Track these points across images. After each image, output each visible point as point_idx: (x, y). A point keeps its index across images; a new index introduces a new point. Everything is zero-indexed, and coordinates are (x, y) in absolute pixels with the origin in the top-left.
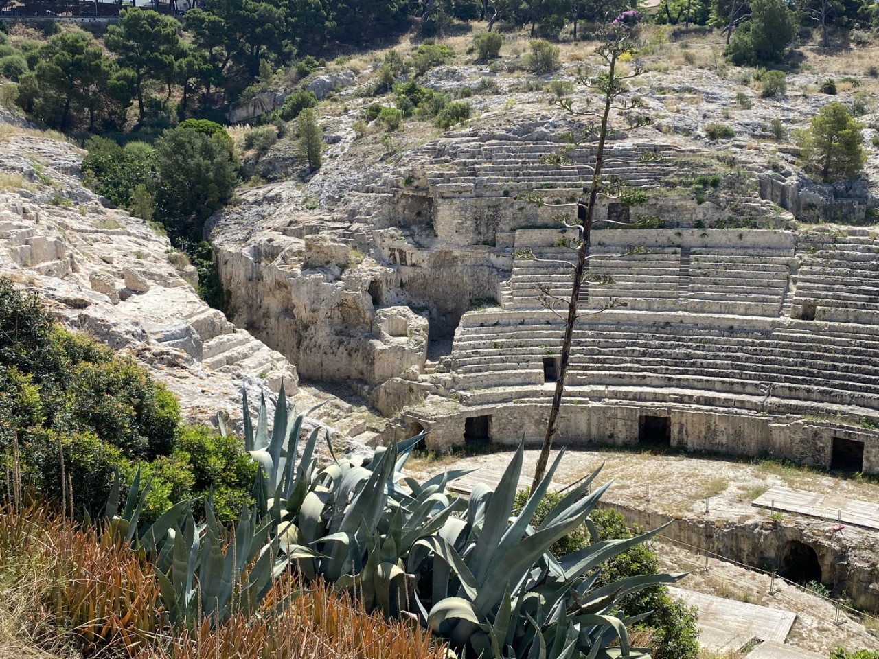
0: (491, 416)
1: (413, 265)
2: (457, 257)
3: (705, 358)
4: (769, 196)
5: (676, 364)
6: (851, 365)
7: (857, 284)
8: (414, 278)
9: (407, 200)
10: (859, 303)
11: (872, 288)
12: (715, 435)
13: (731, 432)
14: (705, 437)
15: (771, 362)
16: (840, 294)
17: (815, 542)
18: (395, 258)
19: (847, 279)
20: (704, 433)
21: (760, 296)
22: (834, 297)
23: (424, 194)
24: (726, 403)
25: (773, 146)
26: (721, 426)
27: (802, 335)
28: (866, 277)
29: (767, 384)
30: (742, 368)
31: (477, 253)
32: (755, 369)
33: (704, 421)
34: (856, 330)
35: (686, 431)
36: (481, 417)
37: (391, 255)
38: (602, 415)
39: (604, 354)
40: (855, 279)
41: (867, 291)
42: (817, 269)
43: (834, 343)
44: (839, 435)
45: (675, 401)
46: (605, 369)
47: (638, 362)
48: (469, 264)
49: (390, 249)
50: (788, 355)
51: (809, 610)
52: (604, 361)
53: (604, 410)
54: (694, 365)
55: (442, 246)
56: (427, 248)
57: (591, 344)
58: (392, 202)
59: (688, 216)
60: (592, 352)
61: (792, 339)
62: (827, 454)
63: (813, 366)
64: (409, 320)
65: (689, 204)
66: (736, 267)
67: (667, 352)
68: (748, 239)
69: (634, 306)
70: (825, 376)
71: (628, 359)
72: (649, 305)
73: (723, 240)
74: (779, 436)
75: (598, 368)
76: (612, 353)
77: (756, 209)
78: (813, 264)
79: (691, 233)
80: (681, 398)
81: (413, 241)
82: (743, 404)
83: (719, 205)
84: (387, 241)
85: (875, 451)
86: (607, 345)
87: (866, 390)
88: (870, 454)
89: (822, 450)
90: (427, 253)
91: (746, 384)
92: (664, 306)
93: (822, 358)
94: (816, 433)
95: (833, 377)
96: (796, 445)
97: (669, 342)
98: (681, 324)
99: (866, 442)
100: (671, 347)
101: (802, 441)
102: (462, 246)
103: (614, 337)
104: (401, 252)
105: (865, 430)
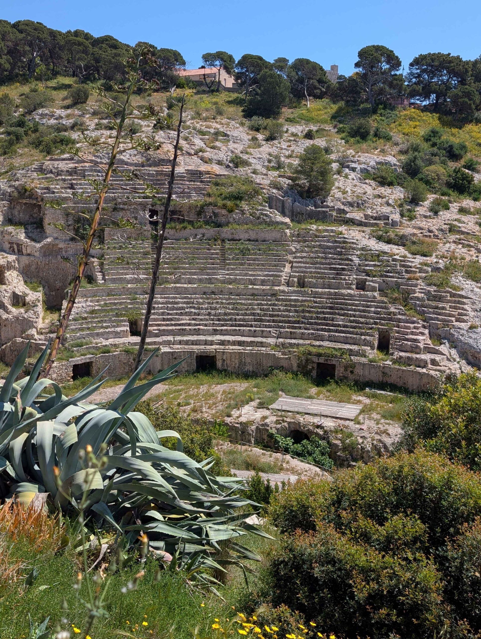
0: (92, 362)
1: (29, 255)
2: (62, 249)
3: (238, 315)
4: (274, 207)
5: (219, 320)
6: (327, 316)
7: (329, 264)
8: (29, 264)
9: (21, 206)
10: (331, 276)
11: (338, 266)
12: (245, 365)
13: (255, 363)
14: (239, 367)
15: (278, 316)
16: (319, 270)
17: (308, 430)
18: (14, 249)
19: (324, 261)
20: (237, 365)
21: (271, 273)
22: (315, 272)
23: (35, 202)
24: (251, 344)
25: (276, 173)
26: (248, 360)
27: (297, 298)
28: (335, 259)
29: (276, 331)
30: (261, 320)
31: (77, 245)
32: (269, 321)
33: (237, 357)
34: (330, 294)
35: (227, 364)
36: (85, 363)
37: (11, 247)
38: (171, 357)
39: (171, 314)
40: (328, 261)
41: (335, 268)
42: (305, 254)
43: (316, 302)
44: (321, 361)
45: (219, 344)
46: (172, 325)
47: (194, 319)
48: (71, 253)
49: (9, 243)
50: (289, 311)
52: (171, 320)
53: (172, 353)
54: (231, 320)
55: (49, 240)
56: (39, 242)
57: (162, 308)
58: (10, 208)
59: (223, 220)
60: (163, 314)
61: (290, 300)
62: (314, 373)
63: (304, 317)
64: (27, 295)
65: (224, 212)
66: (255, 254)
67: (213, 312)
68: (262, 236)
69: (190, 282)
70: (311, 324)
71: (187, 318)
72: (200, 281)
73: (246, 236)
74: (285, 364)
75: (167, 325)
76: (176, 314)
77: (266, 215)
78: (302, 251)
79: (226, 232)
80: (222, 343)
81: (28, 237)
82: (262, 344)
83: (243, 212)
84: (7, 237)
85: (342, 370)
86: (173, 309)
87: (336, 331)
88: (339, 372)
89: (311, 371)
90: (38, 245)
91: (263, 331)
92: (210, 281)
93: (309, 312)
94: (307, 360)
95: (316, 324)
96: (295, 368)
97: (214, 305)
98: (221, 292)
99: (337, 364)
100: (215, 309)
101: (298, 366)
102: (65, 241)
103: (177, 303)
104: (18, 245)
105: (336, 356)
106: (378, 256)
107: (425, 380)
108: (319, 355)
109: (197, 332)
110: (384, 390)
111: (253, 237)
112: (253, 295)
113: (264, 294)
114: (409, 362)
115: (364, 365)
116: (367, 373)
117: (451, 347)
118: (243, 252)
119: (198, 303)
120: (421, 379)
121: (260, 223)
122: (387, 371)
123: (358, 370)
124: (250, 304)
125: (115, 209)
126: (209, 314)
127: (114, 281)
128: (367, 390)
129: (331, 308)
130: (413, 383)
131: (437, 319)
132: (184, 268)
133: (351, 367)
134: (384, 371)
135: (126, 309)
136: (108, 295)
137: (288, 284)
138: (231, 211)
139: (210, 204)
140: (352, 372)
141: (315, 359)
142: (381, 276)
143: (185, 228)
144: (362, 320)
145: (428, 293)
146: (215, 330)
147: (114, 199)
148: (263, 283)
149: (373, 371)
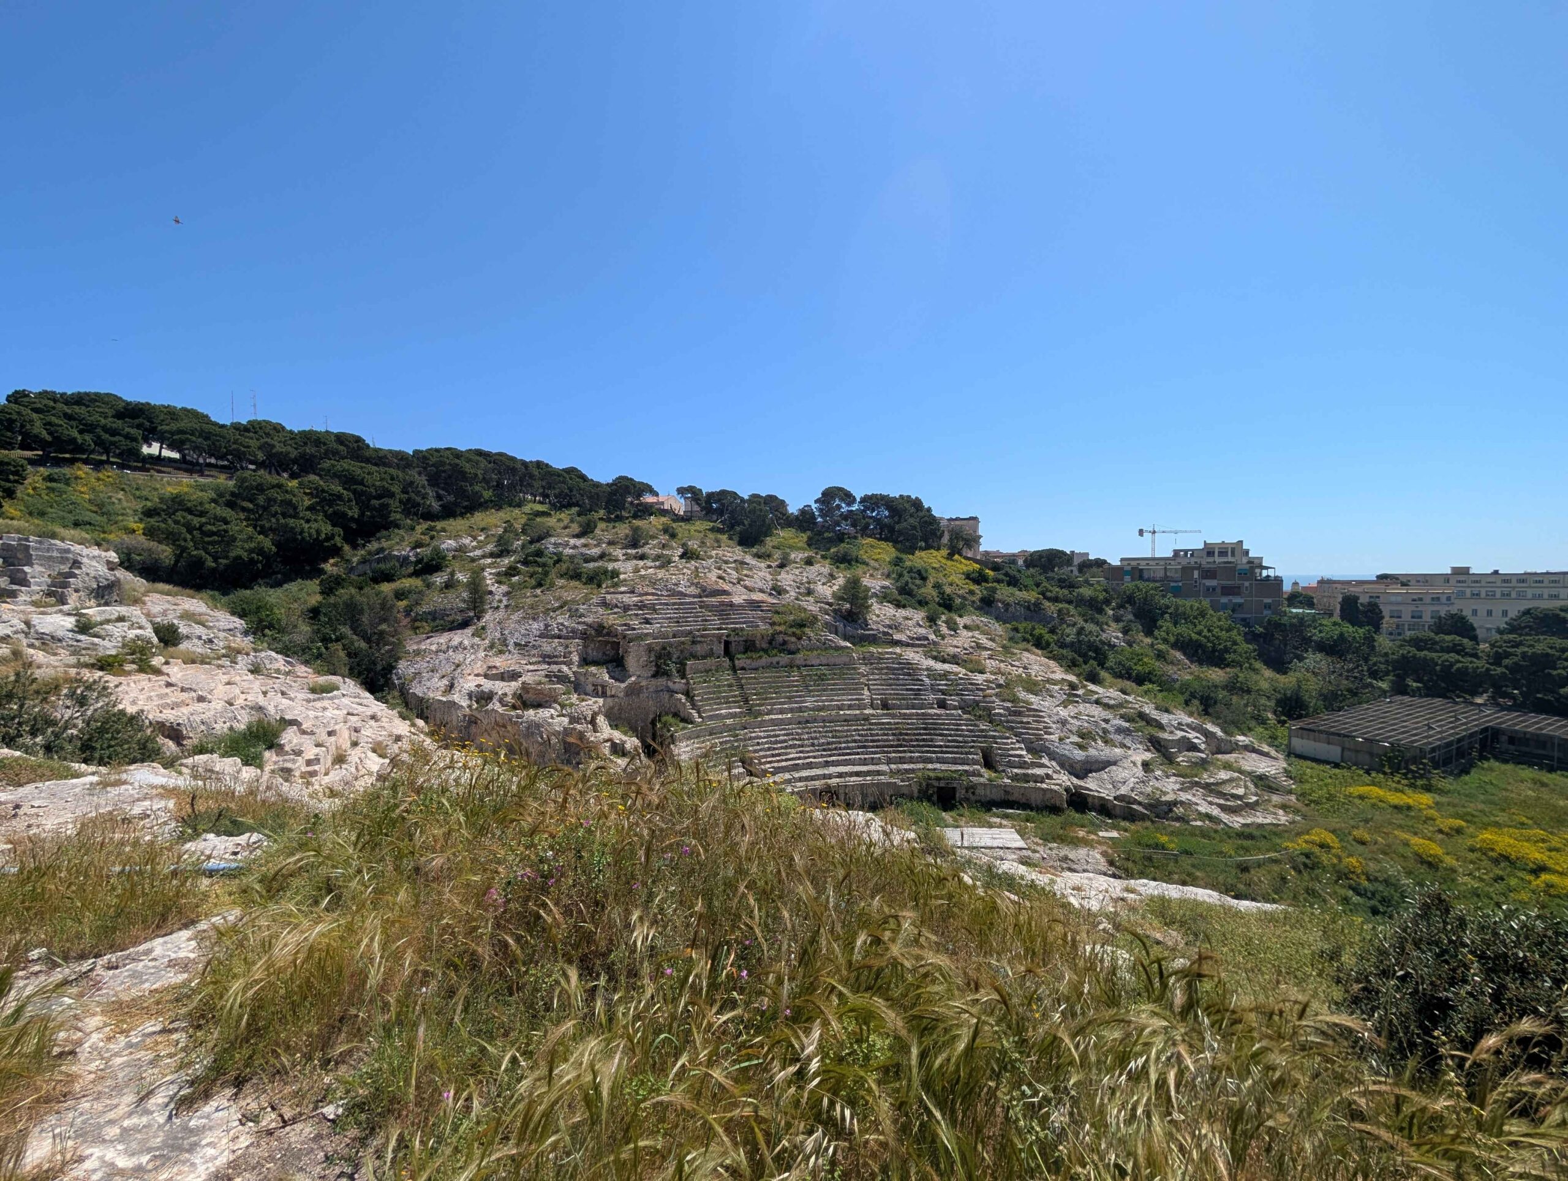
1: (613, 696)
2: (645, 687)
3: (841, 743)
4: (835, 632)
5: (825, 750)
6: (925, 737)
7: (904, 685)
8: (614, 706)
9: (596, 644)
10: (911, 697)
11: (913, 687)
12: (867, 796)
13: (876, 793)
14: (862, 799)
15: (879, 740)
16: (898, 692)
18: (600, 691)
19: (897, 682)
20: (860, 797)
21: (853, 697)
22: (894, 694)
23: (615, 640)
24: (868, 773)
25: (812, 599)
27: (888, 720)
28: (907, 680)
29: (885, 756)
30: (865, 747)
31: (658, 682)
32: (873, 747)
34: (918, 714)
37: (597, 690)
39: (777, 749)
40: (902, 682)
41: (911, 689)
42: (877, 677)
43: (908, 724)
45: (838, 777)
46: (783, 760)
47: (801, 752)
49: (595, 685)
50: (887, 735)
52: (779, 755)
54: (835, 749)
55: (633, 679)
56: (623, 681)
57: (766, 743)
58: (585, 647)
59: (792, 647)
60: (769, 749)
61: (883, 724)
62: (935, 798)
63: (904, 740)
64: (625, 742)
65: (793, 639)
66: (833, 679)
67: (816, 741)
68: (832, 661)
69: (781, 712)
70: (913, 746)
71: (793, 751)
72: (791, 710)
73: (818, 662)
74: (906, 791)
75: (778, 761)
76: (782, 748)
77: (830, 640)
78: (873, 674)
79: (799, 658)
80: (840, 775)
81: (611, 677)
82: (879, 773)
83: (809, 639)
84: (591, 679)
85: (964, 791)
86: (776, 742)
87: (942, 752)
88: (960, 794)
89: (932, 795)
90: (623, 685)
91: (873, 759)
92: (800, 710)
93: (907, 734)
94: (928, 785)
95: (919, 746)
96: (916, 794)
97: (813, 735)
98: (815, 721)
99: (958, 787)
100: (816, 738)
101: (919, 792)
102: (647, 678)
103: (778, 736)
104: (603, 687)
105: (955, 779)
106: (945, 675)
107: (1048, 796)
108: (938, 779)
109: (810, 766)
110: (1012, 808)
111: (824, 662)
112: (845, 721)
113: (856, 719)
114: (1026, 778)
115: (985, 785)
116: (988, 792)
117: (1051, 759)
118: (822, 678)
119: (797, 734)
120: (1044, 795)
121: (826, 649)
122: (1008, 789)
123: (980, 791)
124: (848, 731)
125: (694, 643)
126: (813, 745)
127: (711, 718)
128: (994, 810)
129: (925, 729)
130: (1035, 799)
131: (1028, 734)
132: (772, 698)
133: (972, 788)
134: (1006, 790)
135: (733, 748)
136: (711, 735)
137: (872, 706)
138: (799, 639)
139: (781, 632)
140: (973, 793)
141: (936, 783)
142: (957, 695)
143: (760, 657)
144: (961, 739)
145: (1007, 709)
146: (827, 762)
147: (690, 632)
148: (850, 707)
149: (994, 790)
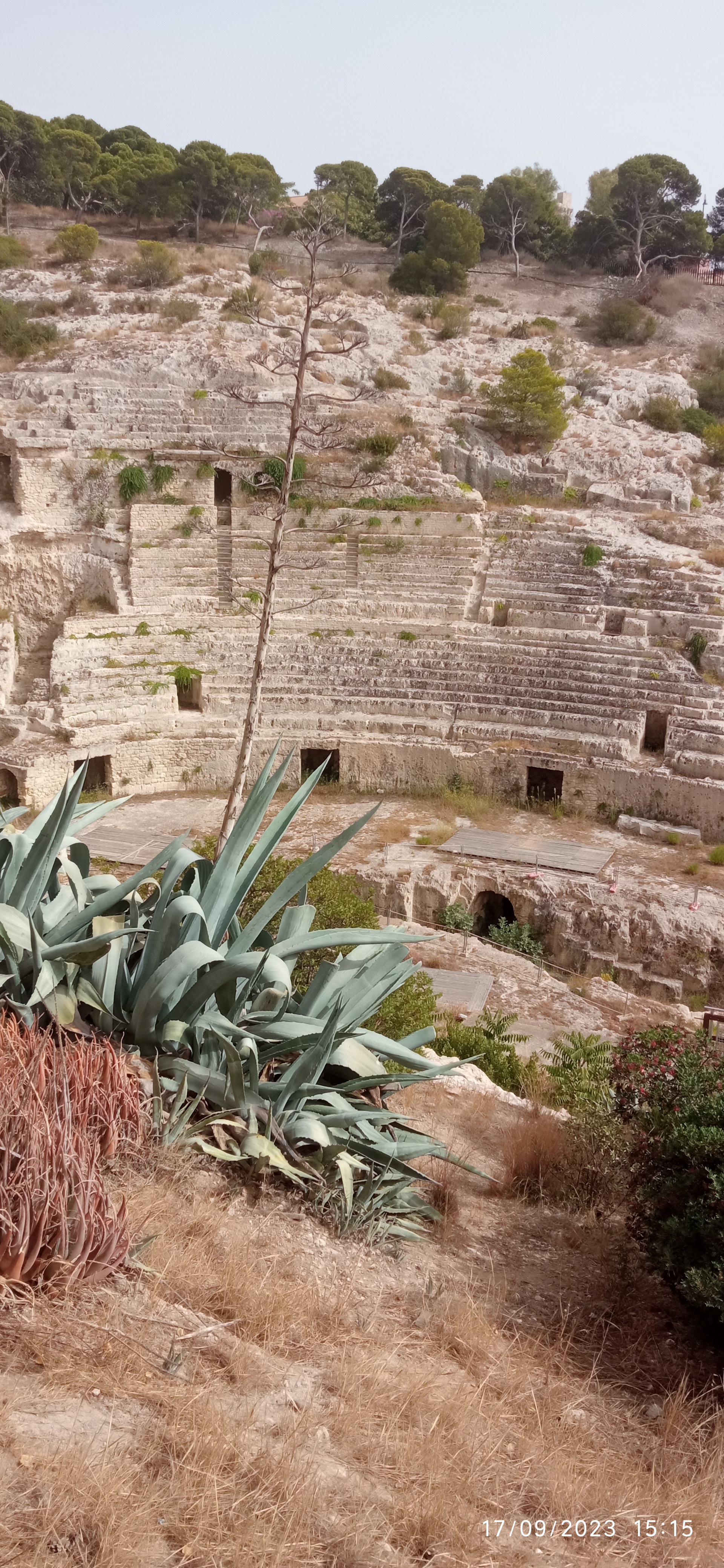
0: (109, 757)
2: (50, 542)
3: (379, 674)
4: (453, 470)
6: (549, 680)
7: (555, 581)
10: (559, 605)
11: (571, 586)
12: (393, 769)
13: (412, 765)
14: (381, 773)
15: (456, 677)
16: (536, 593)
17: (511, 891)
19: (545, 575)
20: (378, 768)
21: (444, 596)
22: (529, 597)
24: (406, 729)
25: (456, 404)
26: (399, 760)
27: (492, 644)
28: (566, 571)
29: (453, 705)
30: (425, 685)
31: (78, 536)
32: (439, 687)
33: (379, 754)
34: (556, 637)
35: (359, 766)
36: (96, 758)
40: (553, 575)
41: (566, 589)
42: (509, 562)
43: (528, 654)
44: (537, 765)
45: (346, 729)
47: (297, 681)
48: (68, 551)
51: (508, 971)
53: (257, 744)
54: (367, 683)
63: (506, 682)
68: (427, 524)
70: (519, 694)
71: (285, 678)
74: (467, 768)
77: (437, 485)
79: (359, 515)
80: (351, 726)
82: (425, 731)
85: (576, 781)
87: (567, 709)
88: (570, 784)
91: (427, 706)
93: (517, 672)
94: (510, 762)
95: (528, 694)
96: (487, 777)
99: (566, 771)
100: (338, 662)
101: (493, 773)
102: (56, 526)
105: (564, 757)
106: (649, 567)
108: (533, 754)
109: (305, 705)
110: (656, 820)
113: (431, 635)
114: (702, 769)
115: (618, 773)
116: (622, 789)
118: (392, 555)
121: (425, 501)
122: (660, 785)
127: (148, 605)
128: (623, 819)
129: (557, 665)
134: (655, 786)
135: (171, 658)
136: (138, 632)
137: (476, 617)
141: (525, 760)
142: (655, 606)
144: (616, 689)
149: (633, 784)
